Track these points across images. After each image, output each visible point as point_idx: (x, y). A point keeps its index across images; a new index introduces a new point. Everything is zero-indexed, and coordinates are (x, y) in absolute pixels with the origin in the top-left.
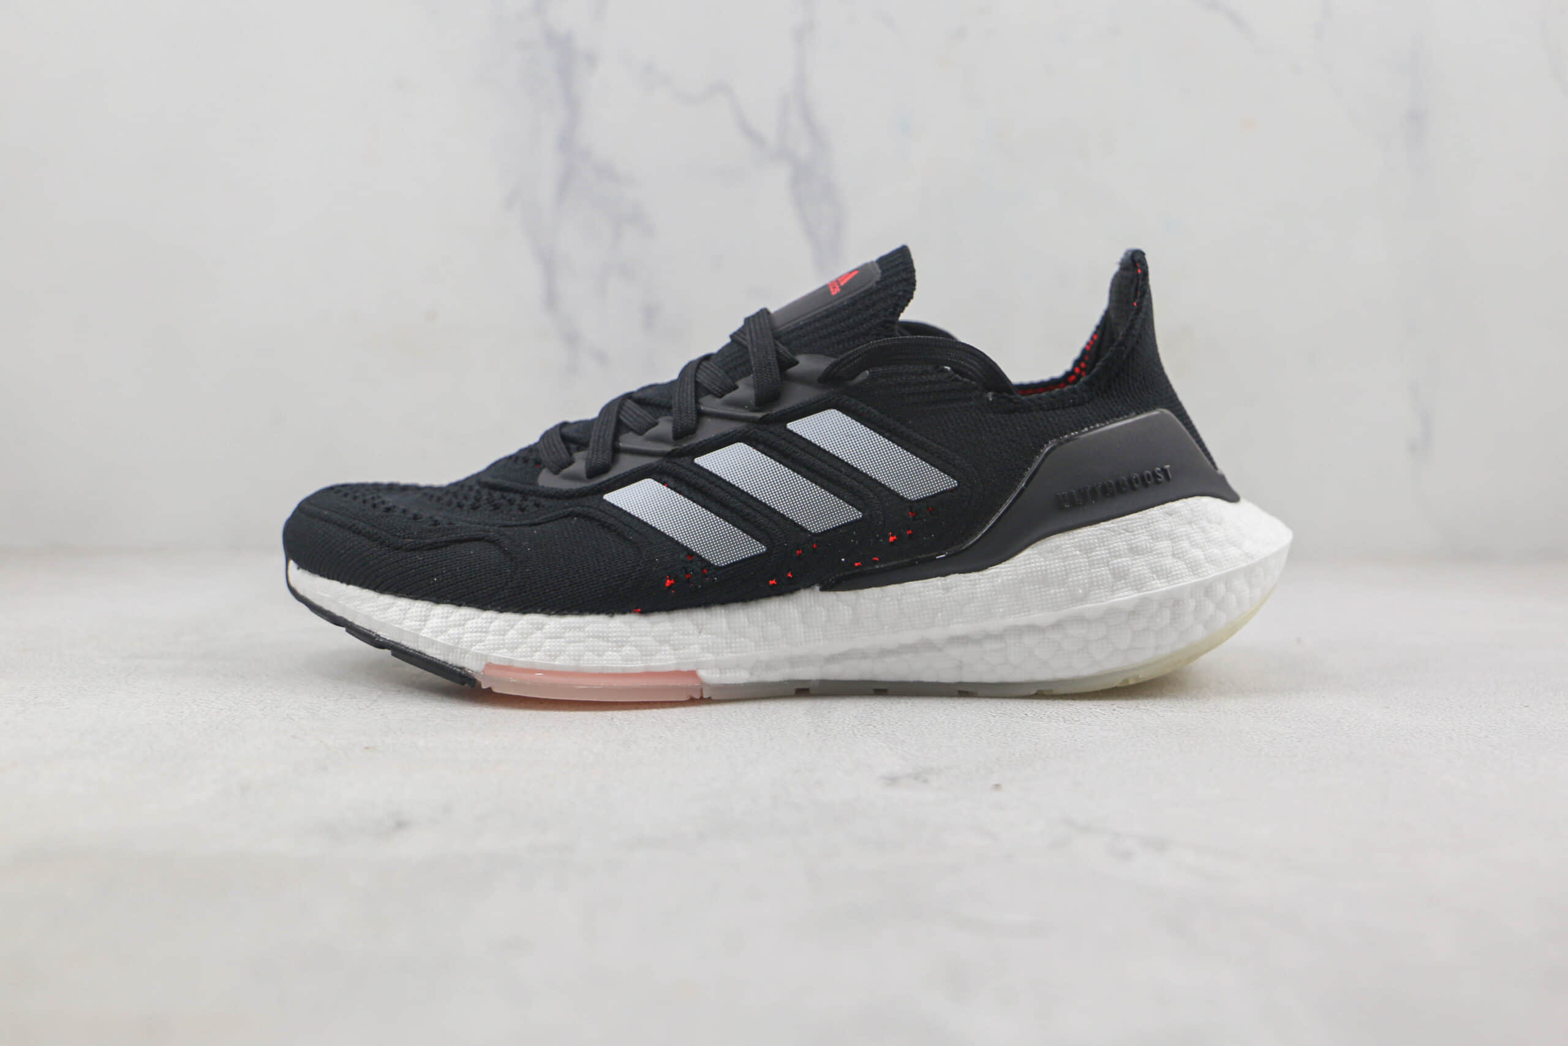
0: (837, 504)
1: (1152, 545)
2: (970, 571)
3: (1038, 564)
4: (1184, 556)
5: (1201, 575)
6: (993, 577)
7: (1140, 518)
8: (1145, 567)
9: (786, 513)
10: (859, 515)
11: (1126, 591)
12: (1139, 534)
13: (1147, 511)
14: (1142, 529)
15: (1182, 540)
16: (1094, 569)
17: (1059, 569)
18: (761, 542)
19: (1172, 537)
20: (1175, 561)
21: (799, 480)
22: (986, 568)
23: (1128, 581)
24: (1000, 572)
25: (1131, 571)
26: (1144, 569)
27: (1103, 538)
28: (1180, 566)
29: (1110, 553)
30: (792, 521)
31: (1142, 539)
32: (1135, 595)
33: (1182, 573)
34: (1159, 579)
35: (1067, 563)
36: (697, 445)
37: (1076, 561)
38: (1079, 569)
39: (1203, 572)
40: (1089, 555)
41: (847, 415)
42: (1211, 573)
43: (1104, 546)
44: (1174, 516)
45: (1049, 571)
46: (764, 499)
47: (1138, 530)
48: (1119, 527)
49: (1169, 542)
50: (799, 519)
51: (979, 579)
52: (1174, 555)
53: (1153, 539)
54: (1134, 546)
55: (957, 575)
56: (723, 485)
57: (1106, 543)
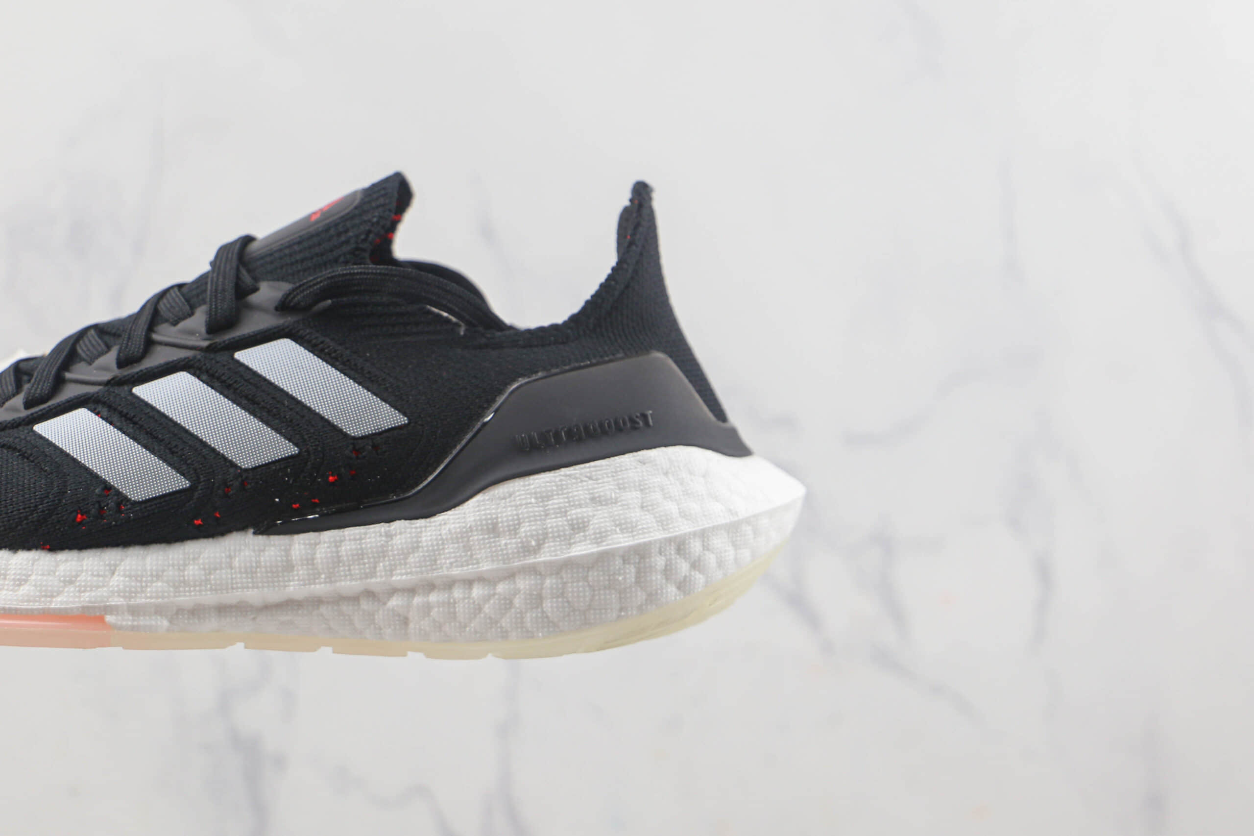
0: (273, 438)
1: (618, 495)
2: (417, 518)
3: (488, 512)
4: (653, 509)
5: (671, 530)
6: (440, 525)
7: (607, 465)
8: (607, 520)
9: (217, 447)
10: (294, 450)
11: (584, 545)
12: (604, 483)
13: (616, 458)
14: (608, 477)
15: (654, 492)
16: (551, 519)
17: (510, 518)
18: (185, 477)
19: (642, 488)
20: (642, 514)
21: (238, 412)
22: (435, 515)
23: (587, 533)
24: (448, 519)
25: (591, 523)
26: (605, 522)
27: (562, 485)
28: (648, 519)
29: (569, 502)
30: (223, 456)
31: (607, 488)
32: (595, 550)
33: (649, 528)
34: (623, 533)
35: (520, 511)
36: (137, 373)
37: (531, 510)
38: (532, 519)
39: (675, 527)
40: (546, 503)
41: (301, 345)
42: (683, 528)
43: (562, 494)
44: (647, 465)
45: (500, 520)
46: (197, 431)
47: (603, 478)
48: (581, 474)
49: (638, 492)
50: (231, 455)
51: (426, 527)
52: (642, 507)
53: (620, 489)
54: (597, 495)
55: (403, 521)
56: (156, 417)
57: (565, 491)
